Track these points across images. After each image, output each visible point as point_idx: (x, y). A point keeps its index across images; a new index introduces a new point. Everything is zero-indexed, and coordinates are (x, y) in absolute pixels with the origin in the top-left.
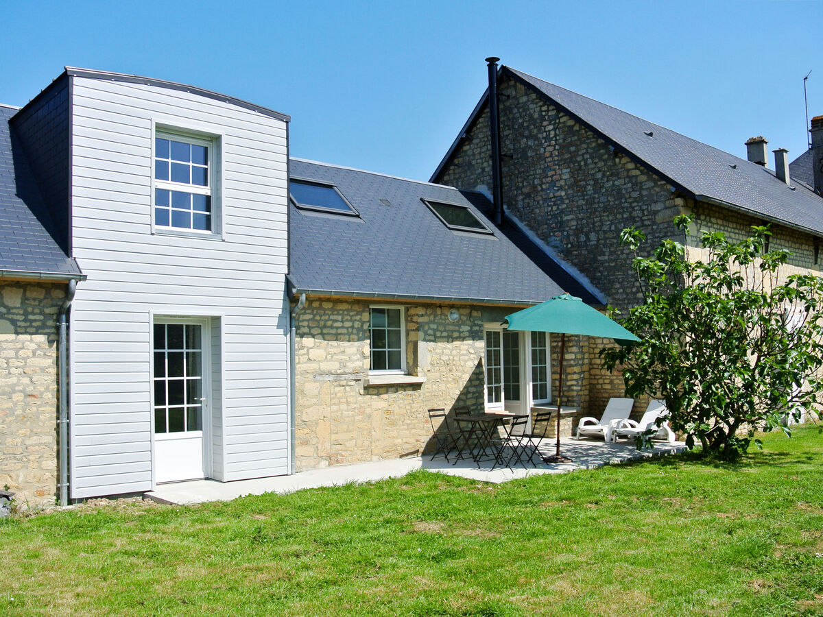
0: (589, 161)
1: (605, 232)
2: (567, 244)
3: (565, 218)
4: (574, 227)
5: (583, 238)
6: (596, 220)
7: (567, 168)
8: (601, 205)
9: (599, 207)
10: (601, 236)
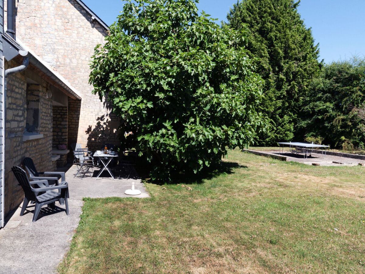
0: (75, 20)
1: (82, 60)
2: (57, 62)
3: (56, 47)
4: (62, 54)
5: (68, 61)
6: (77, 53)
7: (60, 20)
8: (81, 46)
9: (79, 46)
10: (80, 61)
